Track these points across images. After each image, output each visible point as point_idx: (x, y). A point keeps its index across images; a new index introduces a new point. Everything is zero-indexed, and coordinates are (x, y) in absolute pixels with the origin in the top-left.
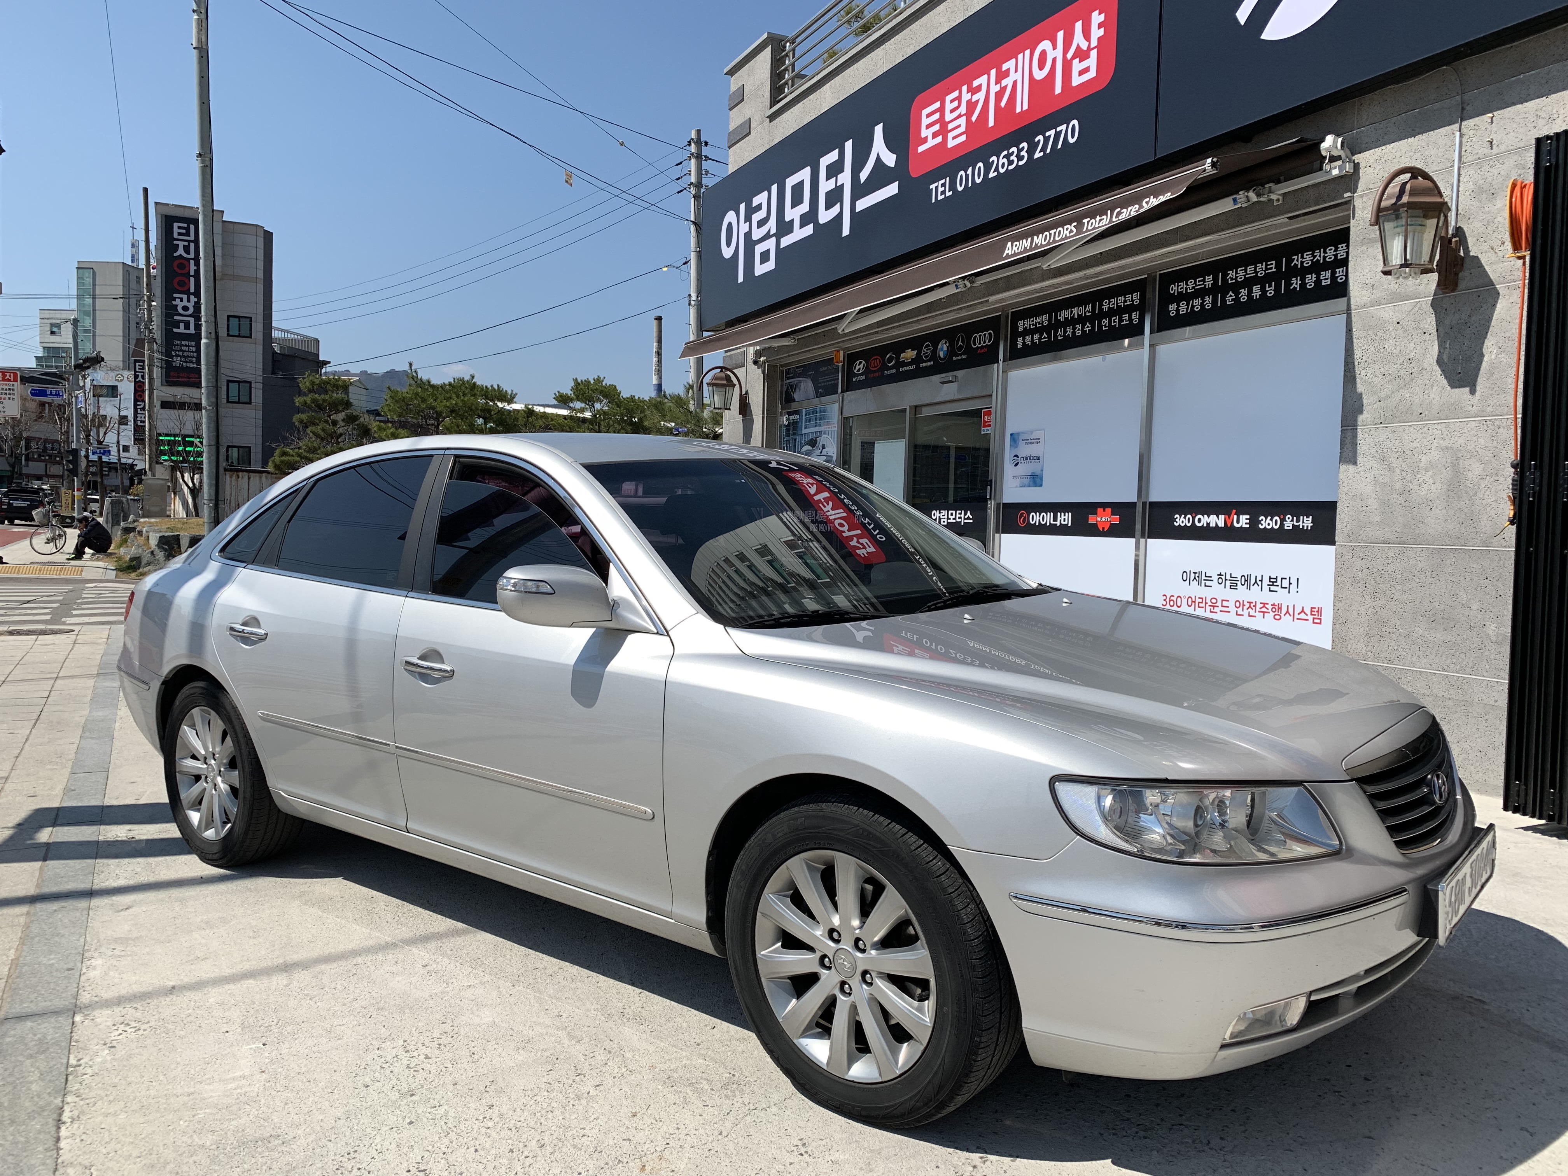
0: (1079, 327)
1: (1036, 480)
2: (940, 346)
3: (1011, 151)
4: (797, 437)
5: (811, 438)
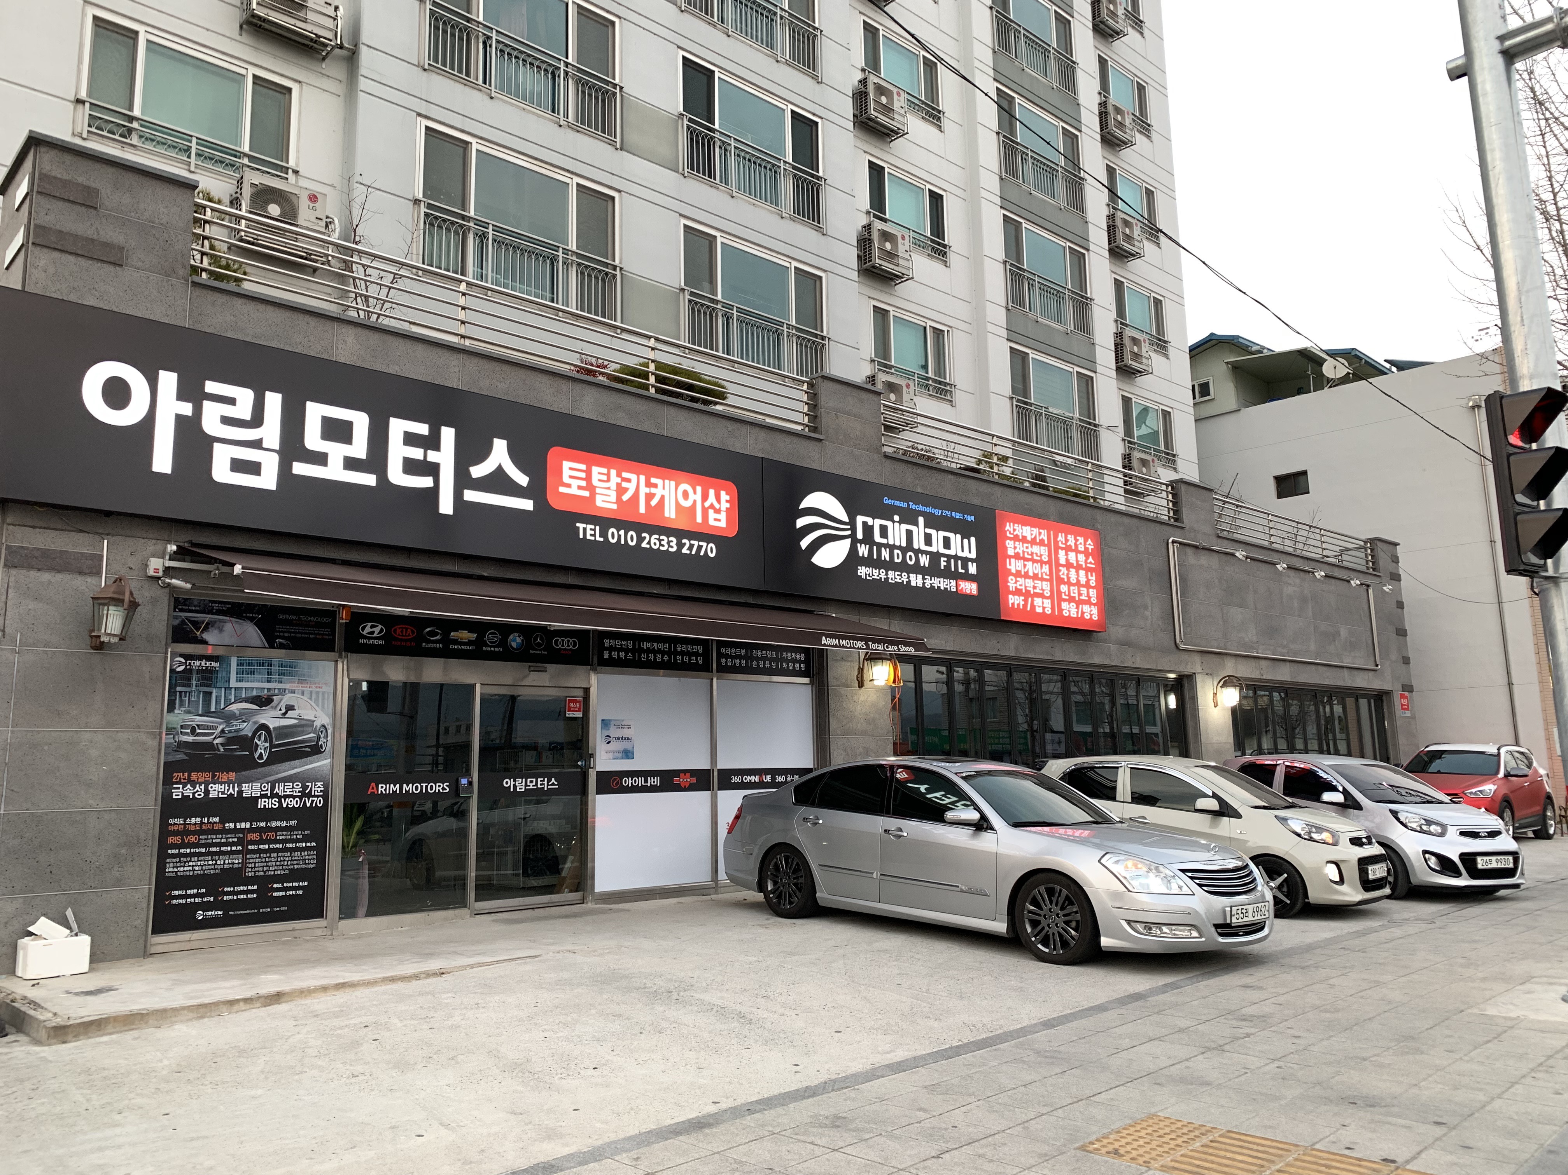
0: (659, 656)
1: (628, 754)
2: (511, 637)
3: (662, 537)
4: (214, 691)
5: (255, 693)
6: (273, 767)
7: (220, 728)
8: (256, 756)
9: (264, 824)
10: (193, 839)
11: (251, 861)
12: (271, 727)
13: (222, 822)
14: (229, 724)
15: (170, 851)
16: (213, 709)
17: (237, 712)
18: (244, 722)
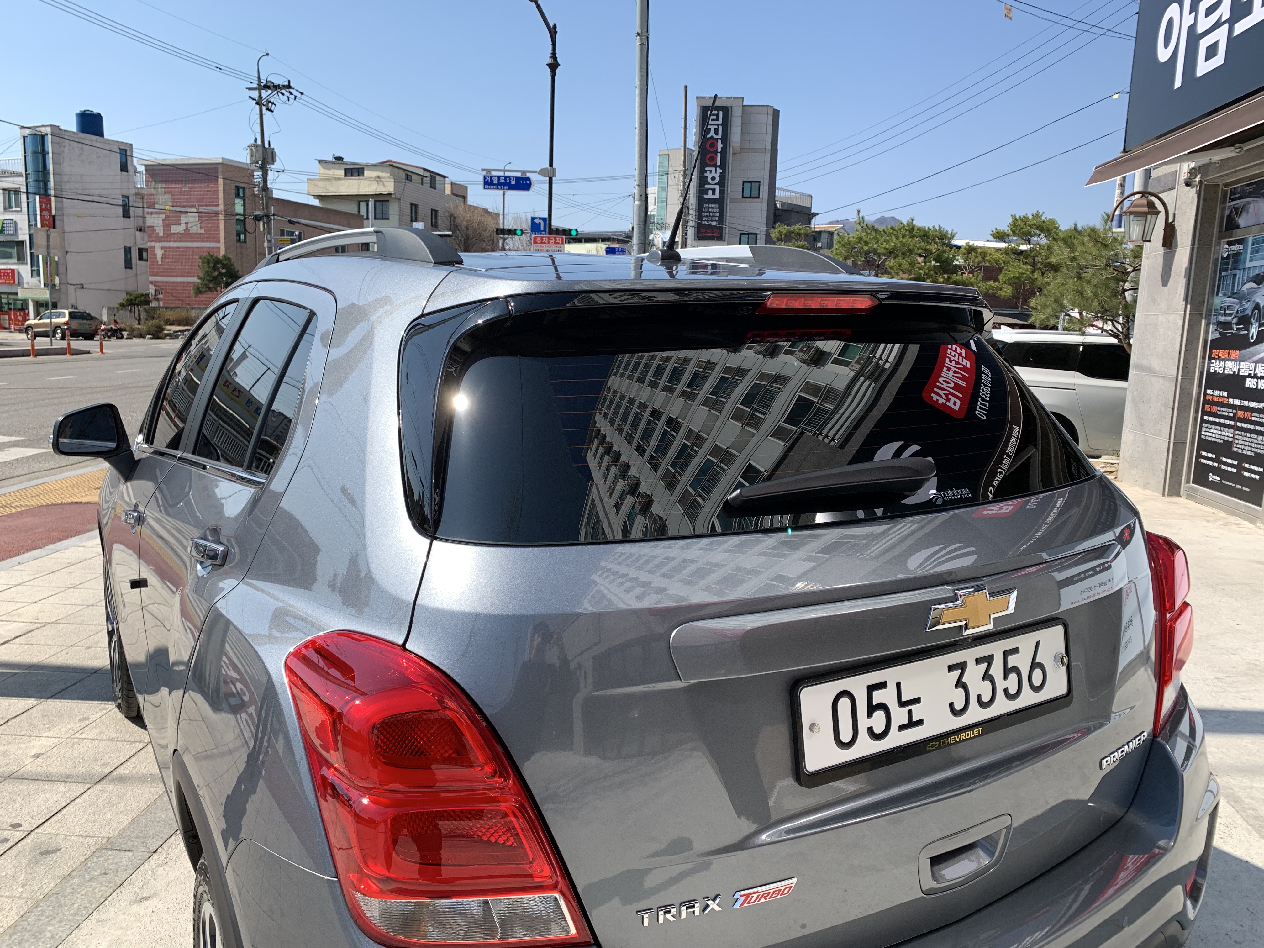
4: (1238, 272)
5: (1257, 273)
6: (1257, 347)
7: (1237, 307)
8: (1251, 335)
9: (1246, 403)
10: (1214, 409)
11: (1237, 437)
12: (1262, 305)
13: (1228, 397)
14: (1241, 306)
15: (1206, 418)
16: (1235, 291)
17: (1246, 292)
18: (1249, 301)
